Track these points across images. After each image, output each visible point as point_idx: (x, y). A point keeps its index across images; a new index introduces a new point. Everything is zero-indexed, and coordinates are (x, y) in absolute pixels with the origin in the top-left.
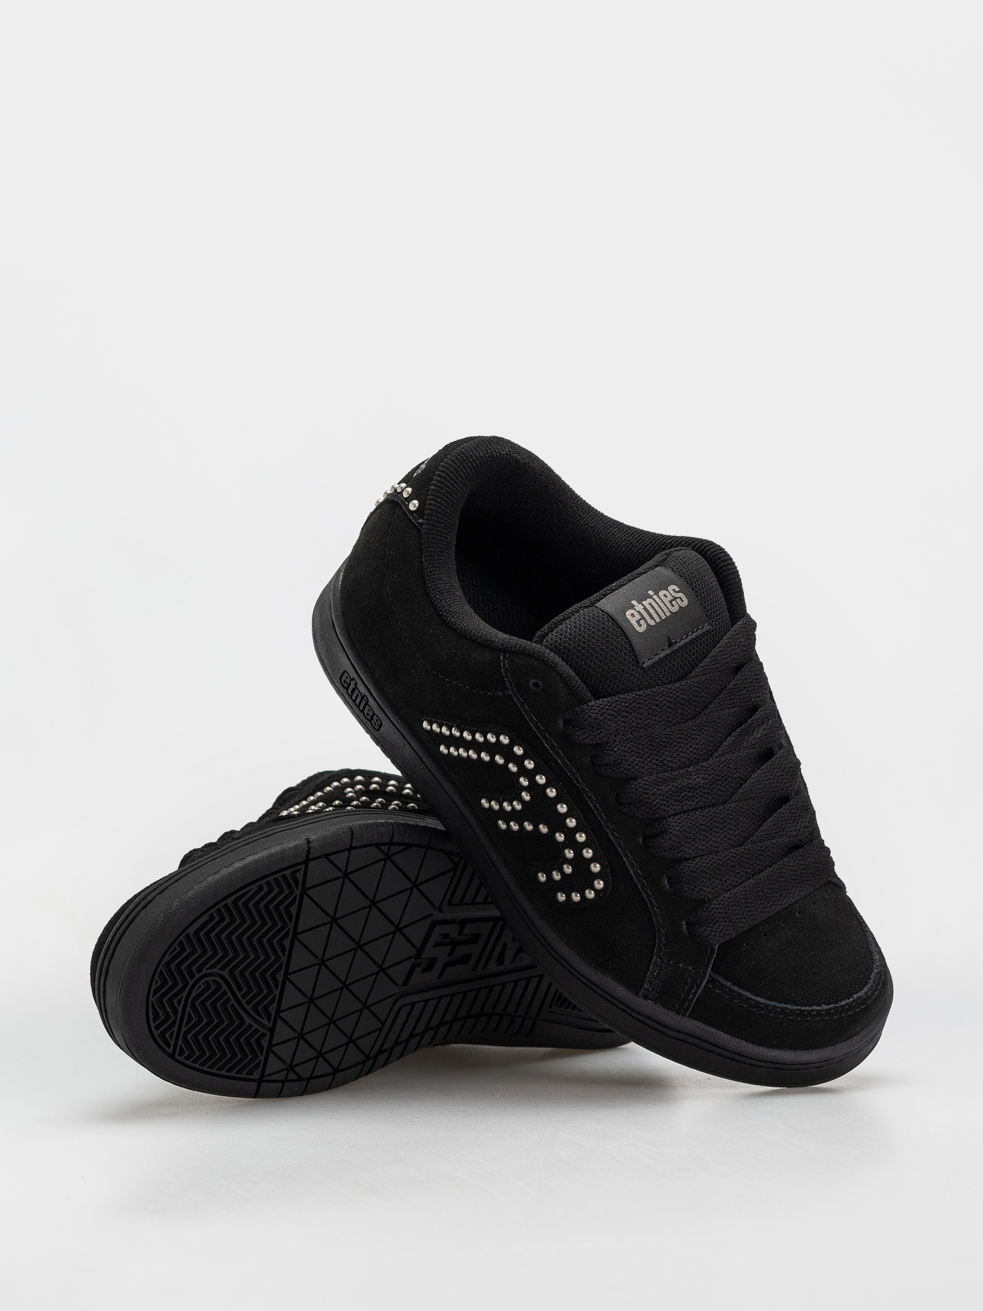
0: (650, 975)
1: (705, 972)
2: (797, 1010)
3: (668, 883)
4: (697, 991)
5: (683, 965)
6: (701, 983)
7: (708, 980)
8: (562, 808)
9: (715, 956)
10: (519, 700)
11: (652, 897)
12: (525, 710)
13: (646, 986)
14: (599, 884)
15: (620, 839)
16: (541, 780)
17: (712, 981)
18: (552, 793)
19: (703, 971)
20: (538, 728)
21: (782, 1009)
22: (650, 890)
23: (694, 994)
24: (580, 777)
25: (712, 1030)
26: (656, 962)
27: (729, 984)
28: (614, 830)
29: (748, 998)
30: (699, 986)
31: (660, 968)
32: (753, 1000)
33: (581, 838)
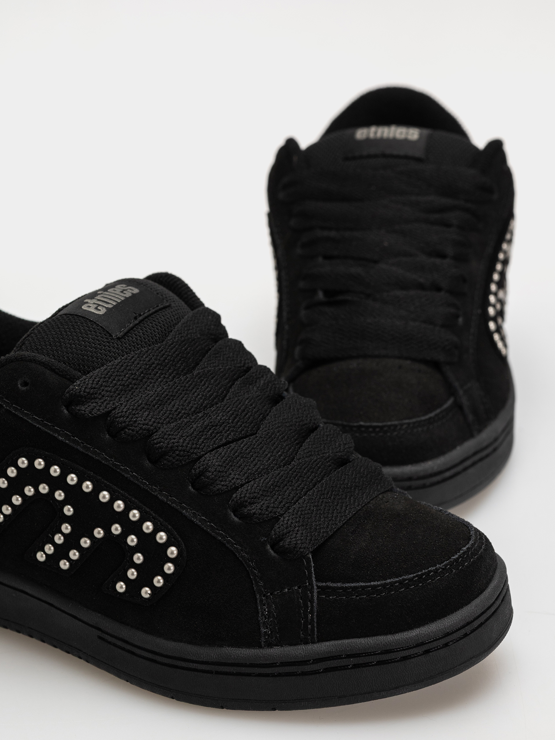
0: (262, 616)
1: (311, 584)
2: (414, 577)
3: (235, 515)
4: (312, 606)
5: (288, 589)
6: (312, 596)
7: (318, 592)
8: (105, 496)
9: (313, 565)
10: (16, 409)
11: (226, 536)
12: (26, 415)
13: (263, 630)
14: (173, 551)
15: (171, 496)
16: (72, 479)
17: (322, 590)
18: (88, 486)
19: (309, 584)
20: (45, 426)
21: (400, 582)
22: (222, 531)
23: (312, 612)
24: (106, 455)
25: (346, 641)
26: (261, 601)
27: (339, 585)
28: (161, 491)
29: (363, 588)
30: (312, 602)
31: (268, 604)
32: (369, 587)
33: (135, 515)
